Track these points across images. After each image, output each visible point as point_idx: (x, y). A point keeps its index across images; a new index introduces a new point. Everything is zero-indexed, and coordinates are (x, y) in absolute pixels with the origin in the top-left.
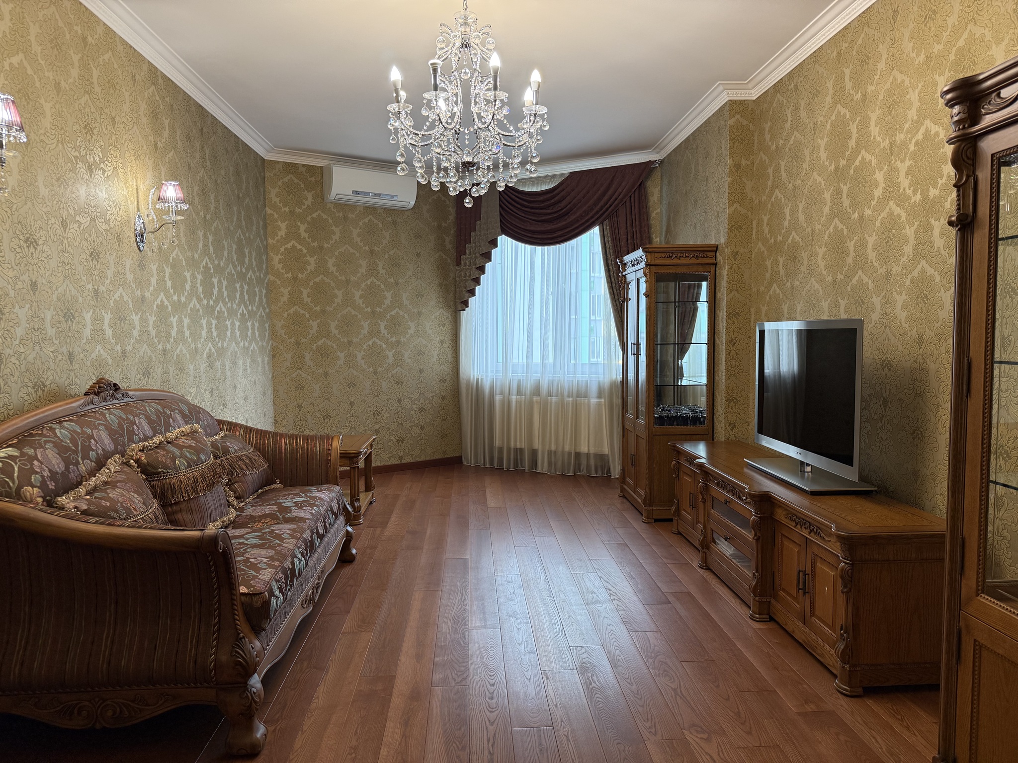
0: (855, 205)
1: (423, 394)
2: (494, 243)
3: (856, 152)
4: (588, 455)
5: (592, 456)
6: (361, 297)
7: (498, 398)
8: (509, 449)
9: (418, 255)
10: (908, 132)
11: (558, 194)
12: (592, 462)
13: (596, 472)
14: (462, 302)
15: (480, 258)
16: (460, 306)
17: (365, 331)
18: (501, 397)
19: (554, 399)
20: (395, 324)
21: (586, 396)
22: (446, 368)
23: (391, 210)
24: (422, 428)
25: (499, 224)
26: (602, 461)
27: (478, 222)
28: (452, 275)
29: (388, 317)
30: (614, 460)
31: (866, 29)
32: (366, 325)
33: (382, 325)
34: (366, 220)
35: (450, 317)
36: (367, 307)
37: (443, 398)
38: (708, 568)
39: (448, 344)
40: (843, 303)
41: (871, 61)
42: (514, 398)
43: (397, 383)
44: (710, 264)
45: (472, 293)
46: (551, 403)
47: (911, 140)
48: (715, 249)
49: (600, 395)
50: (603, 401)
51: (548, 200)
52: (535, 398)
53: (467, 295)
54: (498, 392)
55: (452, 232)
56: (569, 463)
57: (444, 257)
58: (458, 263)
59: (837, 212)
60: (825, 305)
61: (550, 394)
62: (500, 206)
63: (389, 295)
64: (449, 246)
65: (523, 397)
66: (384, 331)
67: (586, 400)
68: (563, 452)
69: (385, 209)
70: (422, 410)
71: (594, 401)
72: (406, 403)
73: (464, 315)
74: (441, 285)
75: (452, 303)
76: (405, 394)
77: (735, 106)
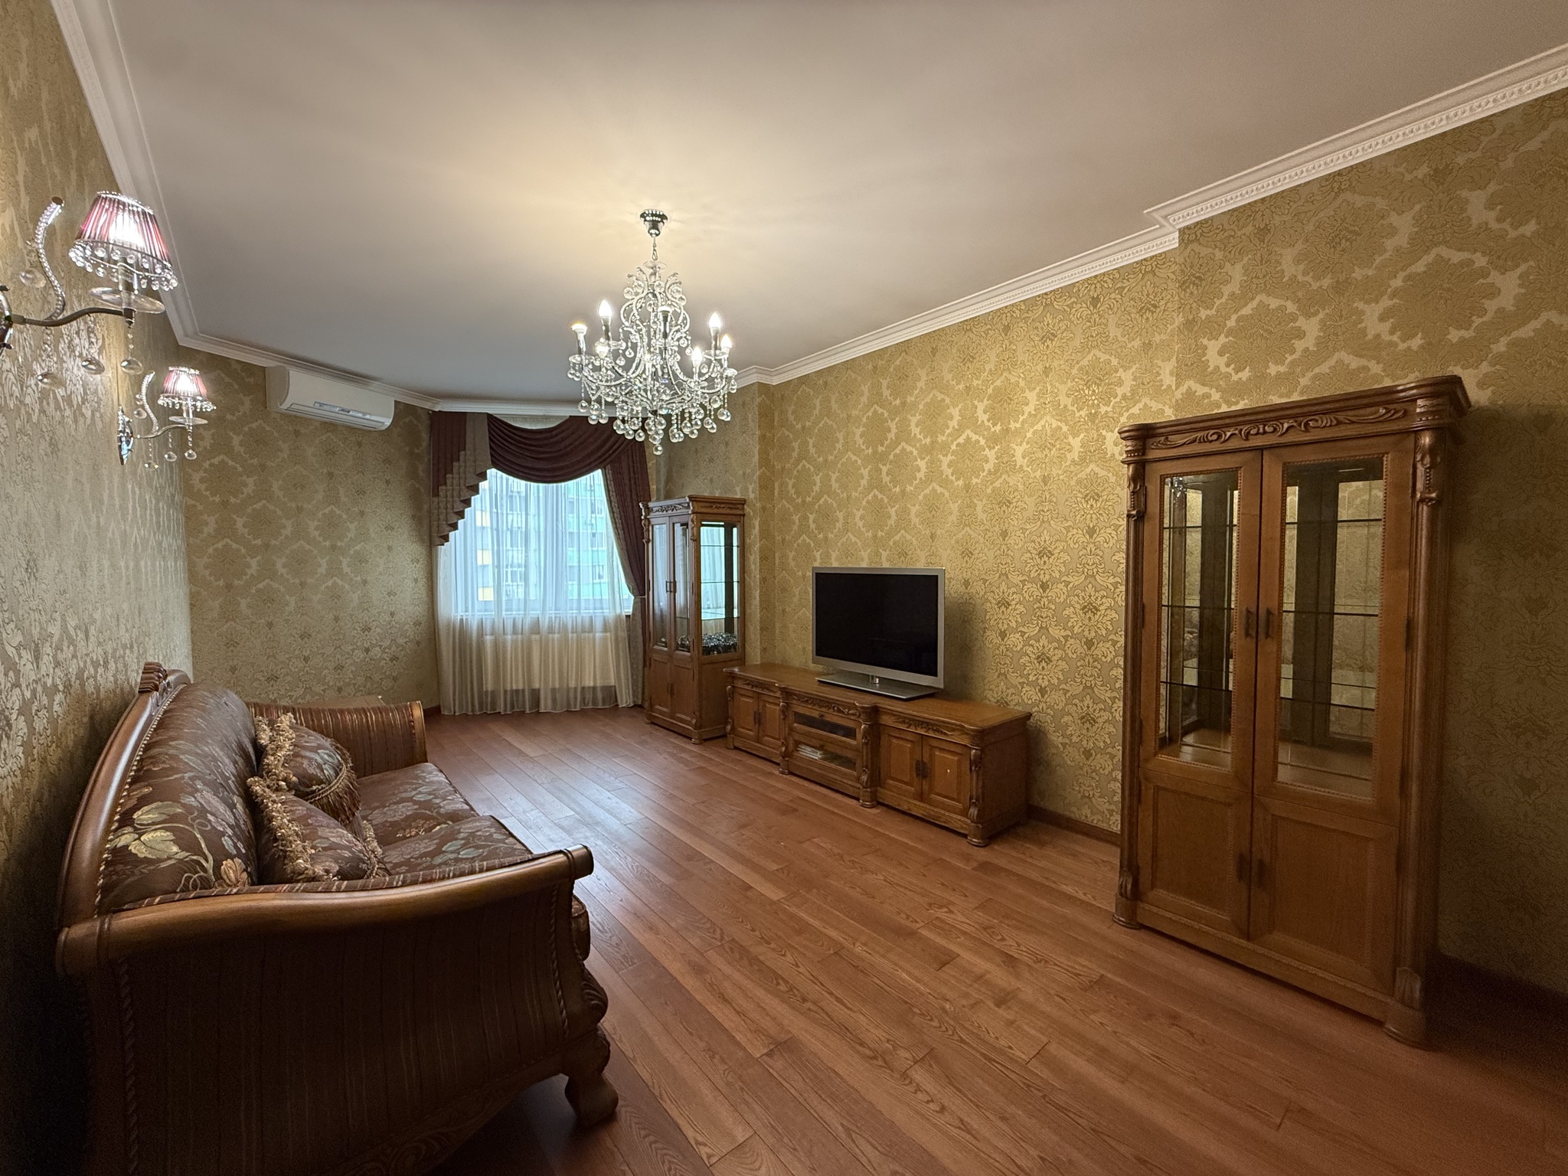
0: (895, 481)
1: (395, 640)
2: (483, 476)
3: (897, 442)
4: (594, 688)
5: (599, 690)
6: (317, 528)
7: (488, 638)
8: (505, 692)
9: (388, 482)
10: (949, 435)
11: (556, 435)
12: (600, 696)
13: (604, 703)
14: (441, 537)
15: (465, 490)
16: (438, 541)
17: (322, 570)
18: (493, 638)
19: (556, 636)
20: (361, 559)
21: (591, 630)
22: (420, 611)
23: (355, 429)
24: (395, 679)
25: (489, 457)
26: (610, 693)
27: (462, 453)
28: (426, 507)
29: (352, 552)
30: (621, 690)
31: (903, 354)
32: (323, 562)
33: (345, 562)
34: (324, 438)
35: (424, 552)
36: (325, 541)
37: (418, 643)
38: (791, 773)
39: (422, 583)
40: (884, 554)
41: (909, 379)
42: (509, 637)
43: (363, 630)
44: (740, 515)
45: (455, 527)
46: (553, 640)
47: (952, 442)
48: (743, 502)
49: (605, 629)
50: (608, 634)
51: (546, 438)
52: (534, 637)
53: (448, 528)
54: (488, 632)
55: (426, 460)
56: (576, 698)
57: (417, 486)
58: (436, 494)
59: (876, 483)
60: (865, 554)
61: (551, 630)
62: (490, 438)
63: (352, 527)
64: (421, 474)
65: (520, 637)
66: (346, 569)
67: (591, 635)
68: (568, 689)
69: (349, 427)
70: (394, 659)
71: (598, 635)
72: (376, 652)
73: (444, 552)
74: (414, 517)
75: (426, 538)
76: (374, 642)
77: (763, 388)
